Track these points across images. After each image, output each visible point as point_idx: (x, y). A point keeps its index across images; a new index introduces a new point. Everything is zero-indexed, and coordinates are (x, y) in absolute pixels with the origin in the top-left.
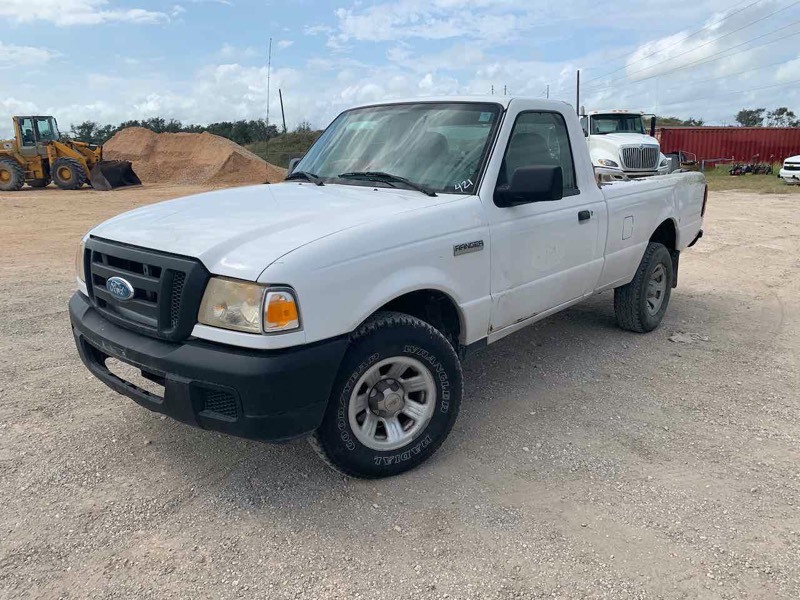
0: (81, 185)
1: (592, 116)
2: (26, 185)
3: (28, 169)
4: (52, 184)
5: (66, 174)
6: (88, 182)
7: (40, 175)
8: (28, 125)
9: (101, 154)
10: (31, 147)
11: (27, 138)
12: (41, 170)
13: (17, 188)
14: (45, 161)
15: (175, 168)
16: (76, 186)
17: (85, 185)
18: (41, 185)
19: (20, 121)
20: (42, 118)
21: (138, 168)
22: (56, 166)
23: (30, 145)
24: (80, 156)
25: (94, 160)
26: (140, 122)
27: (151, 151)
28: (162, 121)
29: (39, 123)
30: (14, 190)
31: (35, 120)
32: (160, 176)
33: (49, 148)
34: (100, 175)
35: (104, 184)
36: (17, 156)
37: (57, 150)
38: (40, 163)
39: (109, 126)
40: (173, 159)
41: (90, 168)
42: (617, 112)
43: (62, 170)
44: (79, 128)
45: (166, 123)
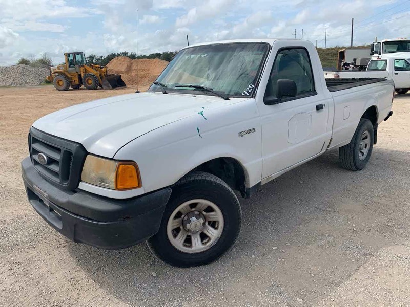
0: (97, 87)
1: (384, 43)
2: (70, 88)
3: (71, 79)
4: (83, 87)
5: (90, 82)
6: (101, 86)
7: (77, 82)
8: (71, 57)
9: (107, 71)
10: (73, 69)
11: (71, 64)
12: (77, 80)
13: (66, 89)
14: (80, 75)
15: (142, 78)
16: (95, 88)
17: (99, 87)
18: (77, 87)
19: (68, 55)
20: (78, 54)
21: (124, 78)
22: (85, 78)
23: (73, 67)
24: (96, 72)
25: (103, 74)
26: (117, 54)
27: (129, 69)
28: (127, 53)
29: (77, 56)
30: (65, 90)
31: (75, 54)
32: (134, 81)
33: (82, 68)
34: (107, 82)
35: (109, 87)
36: (66, 73)
37: (86, 69)
38: (77, 76)
39: (102, 56)
40: (141, 73)
41: (101, 78)
42: (400, 40)
43: (88, 80)
44: (88, 58)
45: (129, 54)
